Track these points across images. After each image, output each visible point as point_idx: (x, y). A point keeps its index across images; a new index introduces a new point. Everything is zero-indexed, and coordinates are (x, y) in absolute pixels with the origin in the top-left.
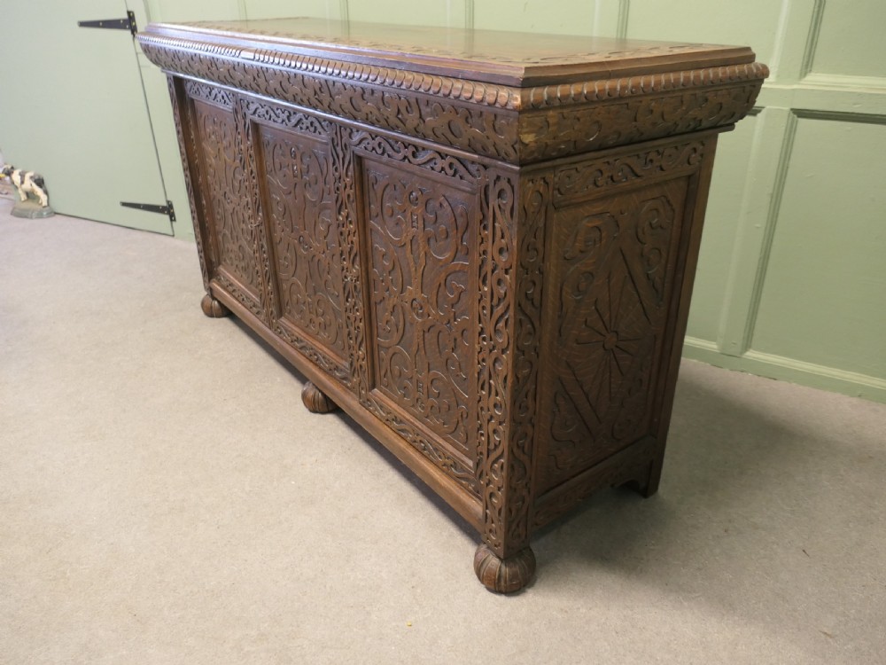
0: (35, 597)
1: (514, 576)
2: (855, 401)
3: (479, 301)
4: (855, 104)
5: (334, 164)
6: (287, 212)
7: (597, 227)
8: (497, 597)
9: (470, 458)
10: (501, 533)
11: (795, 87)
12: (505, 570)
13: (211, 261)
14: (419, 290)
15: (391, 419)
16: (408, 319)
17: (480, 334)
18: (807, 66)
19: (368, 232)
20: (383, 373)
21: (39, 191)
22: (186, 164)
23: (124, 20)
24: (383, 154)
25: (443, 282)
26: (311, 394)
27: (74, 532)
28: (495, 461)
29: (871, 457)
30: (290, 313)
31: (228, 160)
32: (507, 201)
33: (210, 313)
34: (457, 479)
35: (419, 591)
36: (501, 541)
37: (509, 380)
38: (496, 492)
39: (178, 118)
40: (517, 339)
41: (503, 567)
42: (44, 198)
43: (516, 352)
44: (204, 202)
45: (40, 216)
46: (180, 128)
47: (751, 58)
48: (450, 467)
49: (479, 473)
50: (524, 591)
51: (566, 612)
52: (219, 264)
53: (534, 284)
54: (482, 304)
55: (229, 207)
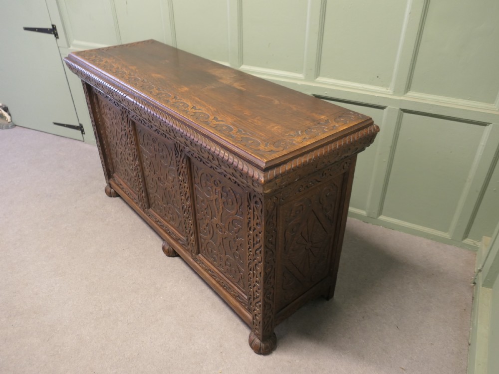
0: (46, 365)
1: (266, 348)
2: (429, 241)
3: (248, 236)
4: (430, 109)
5: (176, 154)
6: (152, 164)
7: (301, 205)
8: (259, 356)
9: (246, 295)
10: (261, 331)
11: (402, 98)
12: (263, 345)
13: (109, 170)
14: (220, 221)
15: (208, 270)
16: (215, 231)
17: (249, 249)
18: (408, 88)
19: (194, 190)
20: (203, 248)
21: (6, 114)
22: (94, 123)
23: (50, 29)
24: (201, 161)
25: (231, 222)
26: (167, 247)
27: (58, 329)
28: (257, 303)
29: (433, 274)
30: (154, 207)
31: (118, 130)
32: (259, 206)
33: (110, 195)
34: (240, 303)
35: (224, 354)
36: (261, 334)
37: (262, 274)
38: (258, 314)
39: (89, 101)
40: (265, 259)
41: (262, 344)
42: (8, 118)
43: (265, 263)
44: (104, 142)
45: (7, 128)
46: (90, 106)
47: (372, 123)
48: (237, 297)
49: (250, 303)
50: (272, 353)
51: (290, 362)
52: (114, 173)
53: (272, 236)
54: (249, 238)
55: (120, 151)
